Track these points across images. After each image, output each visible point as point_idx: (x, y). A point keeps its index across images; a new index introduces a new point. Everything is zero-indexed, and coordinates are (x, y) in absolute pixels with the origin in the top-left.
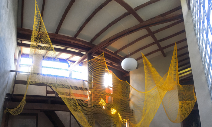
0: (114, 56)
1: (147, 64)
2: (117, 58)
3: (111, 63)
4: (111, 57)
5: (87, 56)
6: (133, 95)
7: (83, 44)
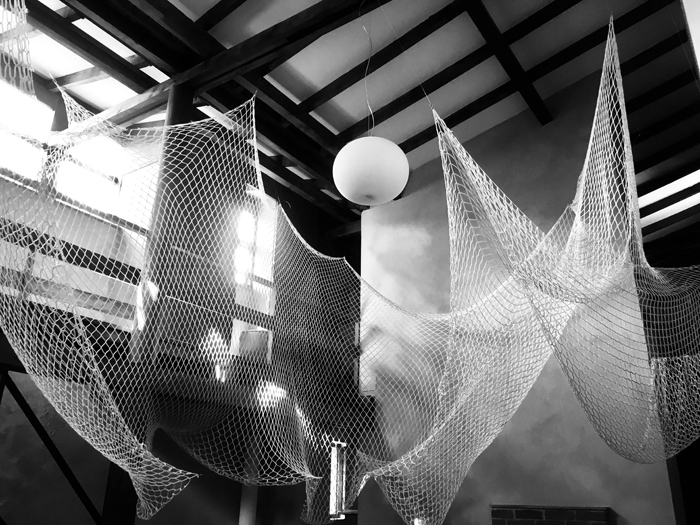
0: (296, 121)
1: (456, 171)
2: (311, 134)
3: (279, 157)
4: (286, 125)
5: (170, 99)
6: (375, 331)
7: (163, 24)
